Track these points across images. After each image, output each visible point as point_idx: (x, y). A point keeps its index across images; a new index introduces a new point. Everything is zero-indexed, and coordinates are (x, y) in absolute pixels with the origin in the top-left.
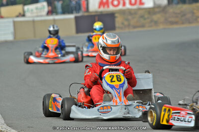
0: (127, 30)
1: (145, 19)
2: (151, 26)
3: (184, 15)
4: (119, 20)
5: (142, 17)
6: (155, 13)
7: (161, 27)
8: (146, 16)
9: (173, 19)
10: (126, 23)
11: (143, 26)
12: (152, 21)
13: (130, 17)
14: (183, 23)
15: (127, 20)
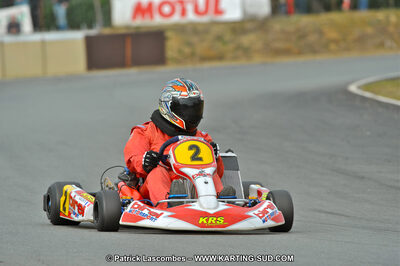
0: (189, 66)
1: (225, 43)
2: (235, 58)
3: (303, 36)
4: (173, 46)
5: (219, 38)
6: (244, 32)
7: (257, 59)
8: (228, 37)
9: (279, 45)
10: (187, 50)
11: (220, 57)
12: (239, 47)
13: (195, 39)
14: (300, 53)
15: (189, 44)
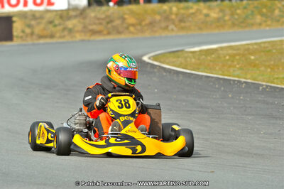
0: (29, 41)
1: (55, 26)
2: (64, 37)
3: (111, 21)
4: (17, 27)
5: (51, 22)
6: (69, 18)
7: (78, 37)
8: (57, 22)
9: (94, 27)
10: (28, 31)
11: (52, 36)
12: (65, 29)
13: (33, 23)
14: (109, 33)
15: (29, 26)
